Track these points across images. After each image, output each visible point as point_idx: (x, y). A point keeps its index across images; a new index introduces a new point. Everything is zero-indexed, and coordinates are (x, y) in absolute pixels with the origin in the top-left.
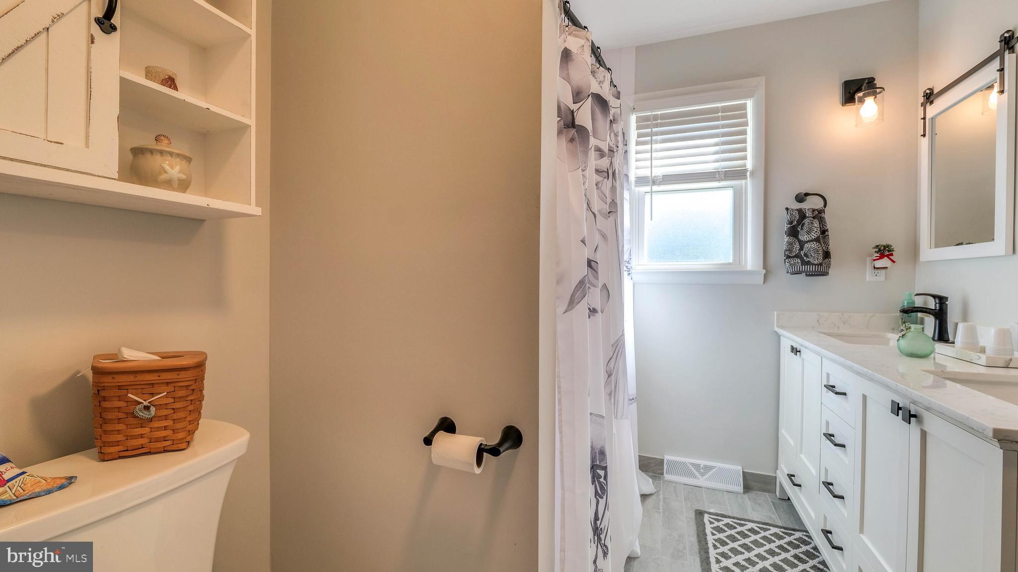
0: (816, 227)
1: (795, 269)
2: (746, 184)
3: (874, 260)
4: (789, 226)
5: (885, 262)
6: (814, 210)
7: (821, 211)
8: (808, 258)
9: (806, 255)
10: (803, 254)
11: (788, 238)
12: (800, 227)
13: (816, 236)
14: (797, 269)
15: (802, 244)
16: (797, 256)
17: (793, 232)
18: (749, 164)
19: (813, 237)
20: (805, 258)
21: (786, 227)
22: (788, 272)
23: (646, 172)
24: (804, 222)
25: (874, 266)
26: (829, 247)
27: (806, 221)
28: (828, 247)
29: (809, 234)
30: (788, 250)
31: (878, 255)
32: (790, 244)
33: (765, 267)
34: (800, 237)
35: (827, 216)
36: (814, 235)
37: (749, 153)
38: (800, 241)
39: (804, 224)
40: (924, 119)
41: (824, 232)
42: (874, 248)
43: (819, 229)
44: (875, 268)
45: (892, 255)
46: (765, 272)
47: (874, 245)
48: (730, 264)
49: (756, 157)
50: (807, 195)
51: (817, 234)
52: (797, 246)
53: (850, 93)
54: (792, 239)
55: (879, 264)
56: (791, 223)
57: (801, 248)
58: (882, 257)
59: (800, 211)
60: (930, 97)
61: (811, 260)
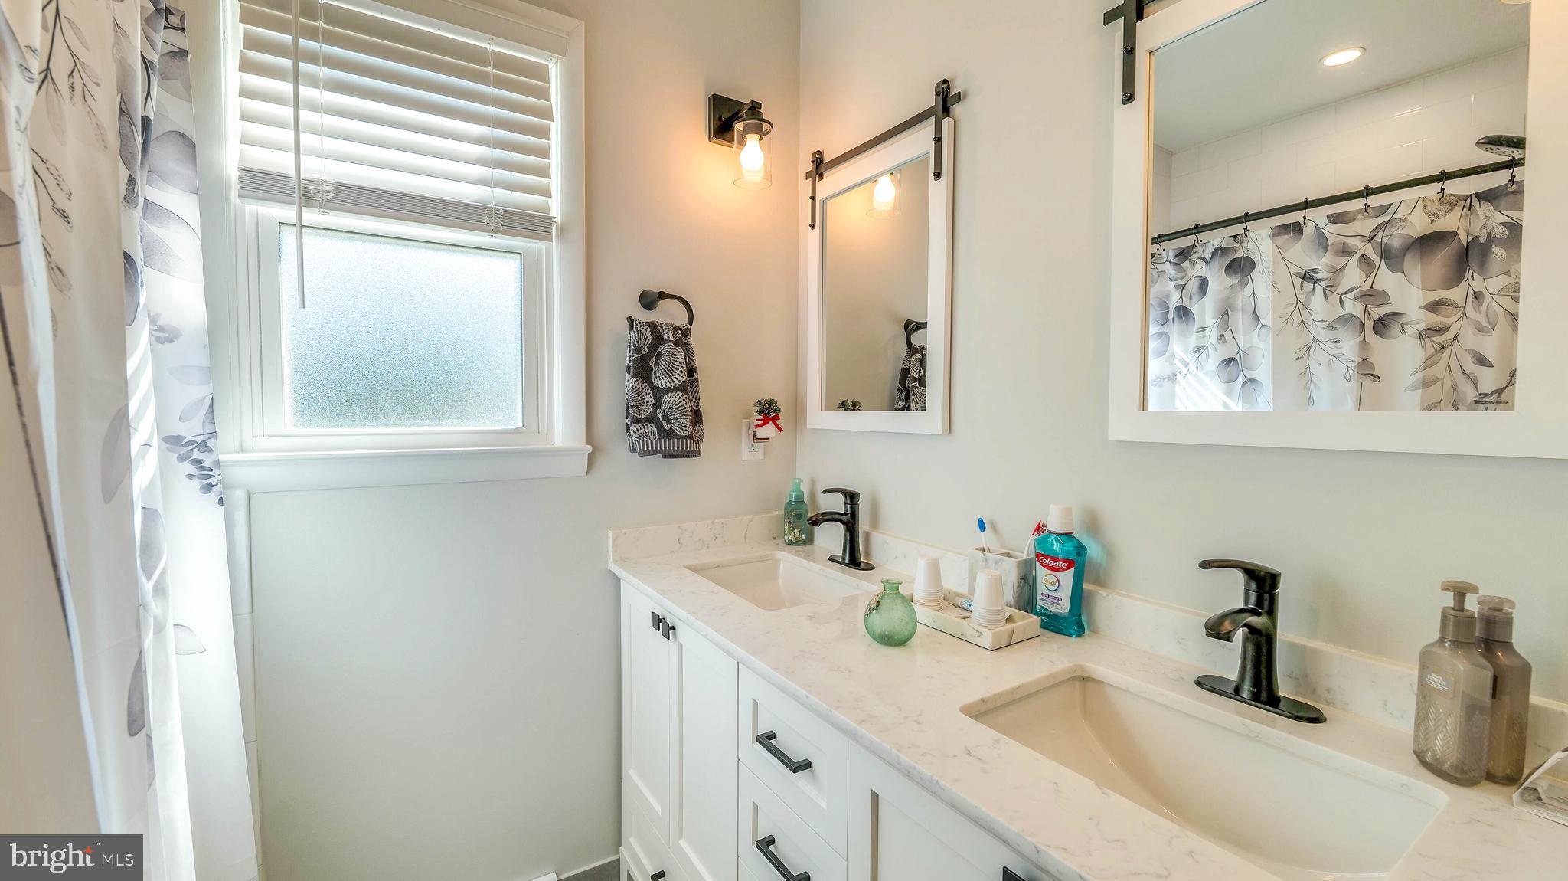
0: (681, 363)
1: (648, 447)
2: (549, 251)
3: (757, 426)
4: (636, 356)
5: (769, 430)
6: (675, 329)
7: (686, 333)
8: (670, 423)
9: (666, 417)
10: (660, 416)
11: (634, 380)
12: (653, 359)
13: (682, 380)
14: (652, 447)
15: (658, 394)
16: (651, 419)
17: (642, 369)
18: (555, 207)
19: (677, 382)
20: (665, 424)
21: (628, 357)
22: (633, 451)
23: (282, 162)
24: (660, 350)
25: (754, 436)
26: (700, 402)
27: (664, 349)
28: (698, 403)
29: (670, 377)
30: (634, 406)
31: (761, 417)
32: (638, 393)
33: (590, 438)
34: (655, 381)
35: (693, 340)
36: (679, 378)
37: (555, 182)
38: (654, 388)
39: (660, 355)
40: (813, 198)
41: (691, 372)
42: (755, 405)
43: (685, 366)
44: (755, 439)
45: (777, 417)
46: (591, 451)
47: (756, 400)
48: (517, 431)
49: (568, 196)
50: (662, 295)
51: (682, 377)
52: (649, 398)
53: (720, 119)
54: (641, 384)
55: (761, 433)
56: (638, 350)
57: (657, 404)
58: (765, 422)
59: (653, 326)
60: (819, 166)
61: (675, 428)
